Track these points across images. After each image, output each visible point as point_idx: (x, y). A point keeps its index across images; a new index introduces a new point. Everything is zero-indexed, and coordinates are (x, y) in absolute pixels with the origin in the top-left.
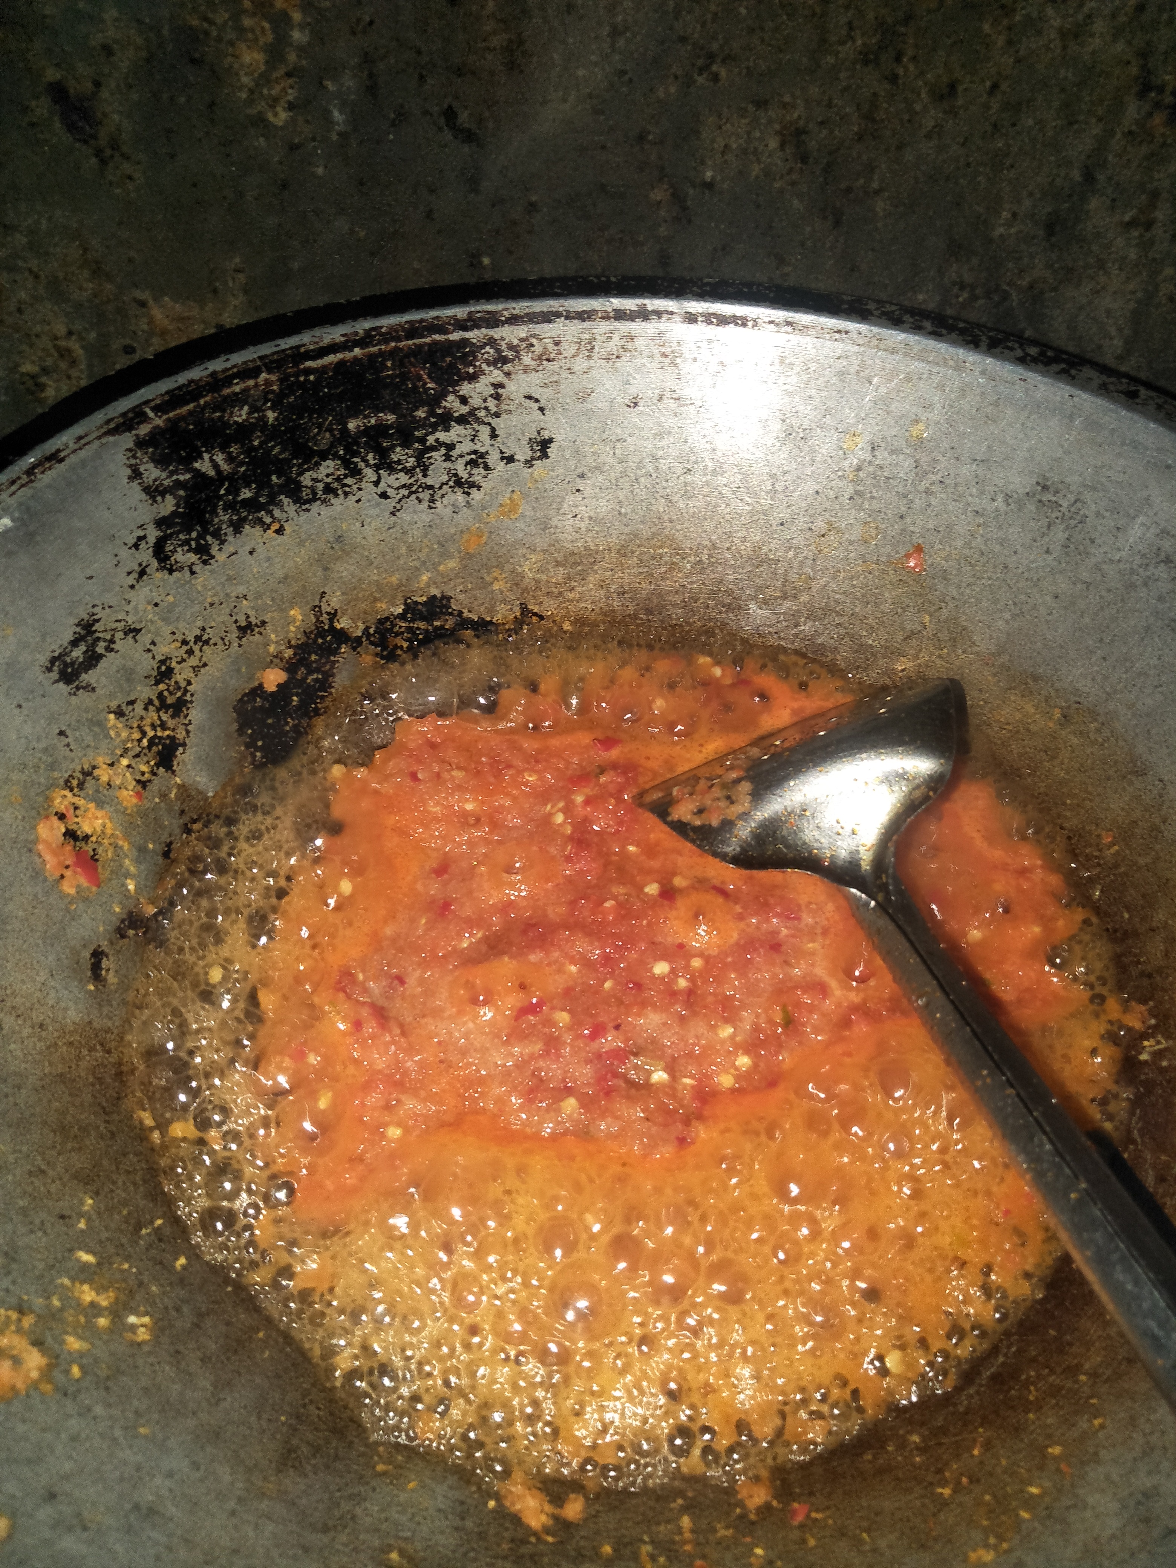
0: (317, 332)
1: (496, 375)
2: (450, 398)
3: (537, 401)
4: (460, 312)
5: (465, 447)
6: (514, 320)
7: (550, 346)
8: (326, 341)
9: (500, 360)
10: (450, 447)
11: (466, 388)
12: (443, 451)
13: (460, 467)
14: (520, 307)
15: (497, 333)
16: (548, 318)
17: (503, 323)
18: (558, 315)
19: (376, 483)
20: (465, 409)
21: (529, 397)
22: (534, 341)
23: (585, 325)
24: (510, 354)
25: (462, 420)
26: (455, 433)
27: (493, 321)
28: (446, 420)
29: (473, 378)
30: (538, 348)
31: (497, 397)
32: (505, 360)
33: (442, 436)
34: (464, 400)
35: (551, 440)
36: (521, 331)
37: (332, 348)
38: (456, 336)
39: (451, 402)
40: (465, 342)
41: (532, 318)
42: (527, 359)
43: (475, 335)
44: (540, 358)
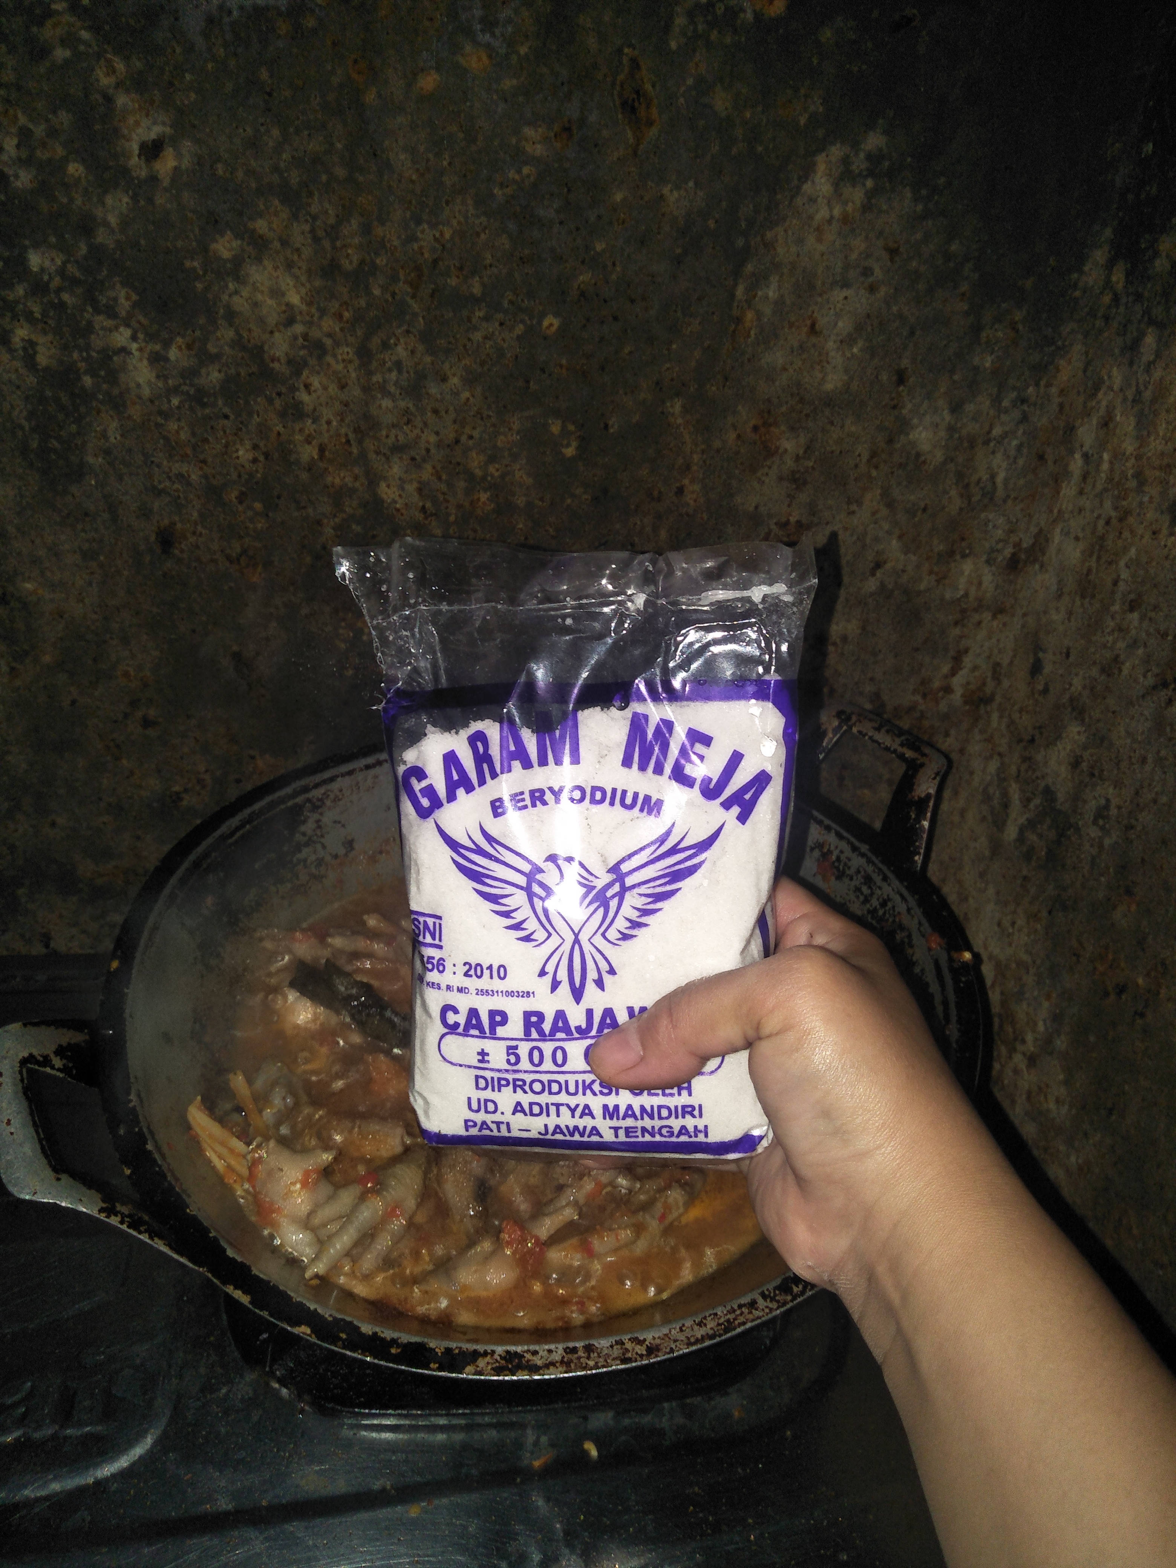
0: (228, 823)
1: (316, 816)
2: (297, 835)
3: (339, 822)
4: (288, 790)
5: (313, 858)
6: (317, 786)
7: (338, 793)
8: (234, 826)
9: (315, 808)
10: (305, 860)
11: (303, 828)
12: (302, 864)
13: (314, 870)
14: (318, 778)
15: (310, 795)
16: (332, 779)
17: (311, 790)
18: (337, 776)
19: (277, 892)
20: (306, 839)
21: (335, 822)
22: (329, 793)
23: (353, 777)
24: (319, 803)
25: (307, 844)
26: (305, 852)
27: (306, 789)
28: (298, 848)
29: (304, 822)
30: (332, 796)
31: (319, 827)
32: (318, 807)
33: (299, 856)
34: (304, 834)
35: (353, 840)
36: (322, 790)
37: (237, 829)
38: (290, 803)
39: (298, 837)
40: (296, 805)
41: (324, 782)
42: (328, 803)
43: (299, 800)
44: (334, 801)
